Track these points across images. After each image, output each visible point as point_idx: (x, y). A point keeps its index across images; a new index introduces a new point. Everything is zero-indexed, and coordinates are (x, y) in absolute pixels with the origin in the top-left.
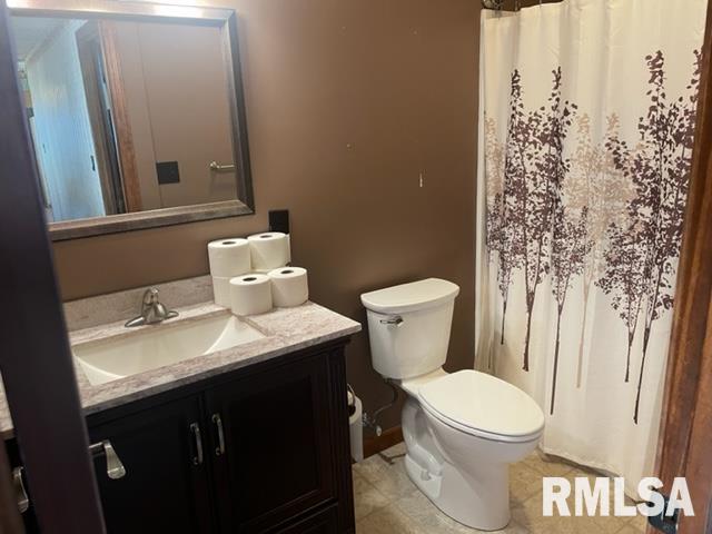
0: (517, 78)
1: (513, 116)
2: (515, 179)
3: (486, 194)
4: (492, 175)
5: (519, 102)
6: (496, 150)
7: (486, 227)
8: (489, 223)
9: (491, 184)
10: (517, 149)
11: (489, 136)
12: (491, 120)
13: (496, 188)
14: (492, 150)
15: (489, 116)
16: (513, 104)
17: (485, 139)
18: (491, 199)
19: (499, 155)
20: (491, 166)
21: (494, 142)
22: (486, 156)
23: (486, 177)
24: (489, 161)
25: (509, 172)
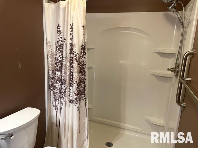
0: (59, 27)
1: (58, 42)
2: (60, 65)
3: (48, 70)
4: (50, 63)
5: (60, 36)
6: (52, 54)
7: (49, 83)
8: (50, 81)
9: (50, 66)
10: (60, 54)
11: (48, 48)
12: (49, 42)
13: (52, 68)
14: (50, 53)
15: (48, 40)
16: (58, 37)
17: (47, 49)
18: (51, 72)
19: (53, 55)
20: (50, 60)
21: (51, 50)
22: (47, 55)
23: (48, 63)
24: (49, 58)
25: (57, 62)
